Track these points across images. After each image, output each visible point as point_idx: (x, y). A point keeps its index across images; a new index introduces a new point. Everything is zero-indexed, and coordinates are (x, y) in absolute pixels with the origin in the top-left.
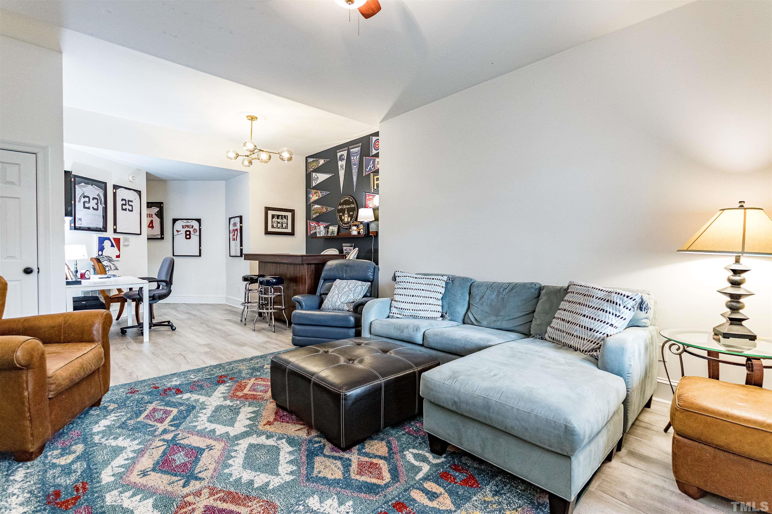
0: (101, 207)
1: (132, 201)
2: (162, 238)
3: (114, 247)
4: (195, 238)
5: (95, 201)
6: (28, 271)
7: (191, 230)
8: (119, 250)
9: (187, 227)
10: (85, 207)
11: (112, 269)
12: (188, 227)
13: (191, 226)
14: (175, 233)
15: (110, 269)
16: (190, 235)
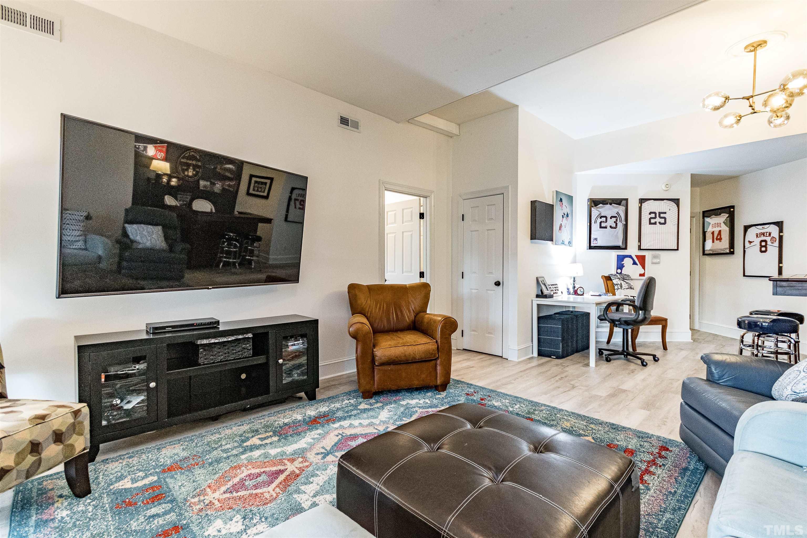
0: (620, 226)
1: (665, 213)
2: (732, 253)
3: (637, 265)
4: (773, 250)
5: (614, 219)
6: (498, 284)
7: (768, 239)
8: (644, 267)
9: (762, 236)
10: (601, 227)
11: (623, 287)
12: (764, 235)
13: (768, 234)
14: (747, 244)
15: (619, 287)
16: (765, 246)
